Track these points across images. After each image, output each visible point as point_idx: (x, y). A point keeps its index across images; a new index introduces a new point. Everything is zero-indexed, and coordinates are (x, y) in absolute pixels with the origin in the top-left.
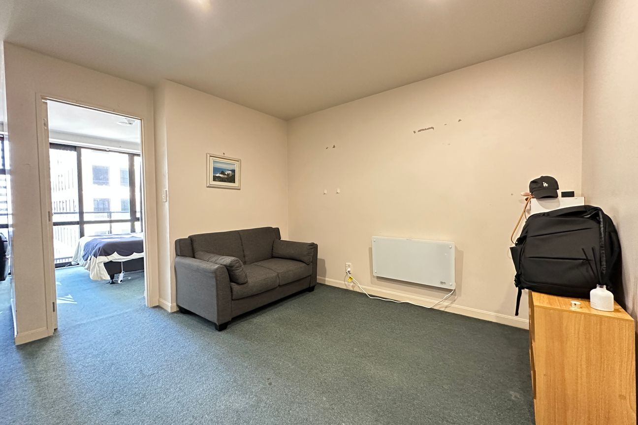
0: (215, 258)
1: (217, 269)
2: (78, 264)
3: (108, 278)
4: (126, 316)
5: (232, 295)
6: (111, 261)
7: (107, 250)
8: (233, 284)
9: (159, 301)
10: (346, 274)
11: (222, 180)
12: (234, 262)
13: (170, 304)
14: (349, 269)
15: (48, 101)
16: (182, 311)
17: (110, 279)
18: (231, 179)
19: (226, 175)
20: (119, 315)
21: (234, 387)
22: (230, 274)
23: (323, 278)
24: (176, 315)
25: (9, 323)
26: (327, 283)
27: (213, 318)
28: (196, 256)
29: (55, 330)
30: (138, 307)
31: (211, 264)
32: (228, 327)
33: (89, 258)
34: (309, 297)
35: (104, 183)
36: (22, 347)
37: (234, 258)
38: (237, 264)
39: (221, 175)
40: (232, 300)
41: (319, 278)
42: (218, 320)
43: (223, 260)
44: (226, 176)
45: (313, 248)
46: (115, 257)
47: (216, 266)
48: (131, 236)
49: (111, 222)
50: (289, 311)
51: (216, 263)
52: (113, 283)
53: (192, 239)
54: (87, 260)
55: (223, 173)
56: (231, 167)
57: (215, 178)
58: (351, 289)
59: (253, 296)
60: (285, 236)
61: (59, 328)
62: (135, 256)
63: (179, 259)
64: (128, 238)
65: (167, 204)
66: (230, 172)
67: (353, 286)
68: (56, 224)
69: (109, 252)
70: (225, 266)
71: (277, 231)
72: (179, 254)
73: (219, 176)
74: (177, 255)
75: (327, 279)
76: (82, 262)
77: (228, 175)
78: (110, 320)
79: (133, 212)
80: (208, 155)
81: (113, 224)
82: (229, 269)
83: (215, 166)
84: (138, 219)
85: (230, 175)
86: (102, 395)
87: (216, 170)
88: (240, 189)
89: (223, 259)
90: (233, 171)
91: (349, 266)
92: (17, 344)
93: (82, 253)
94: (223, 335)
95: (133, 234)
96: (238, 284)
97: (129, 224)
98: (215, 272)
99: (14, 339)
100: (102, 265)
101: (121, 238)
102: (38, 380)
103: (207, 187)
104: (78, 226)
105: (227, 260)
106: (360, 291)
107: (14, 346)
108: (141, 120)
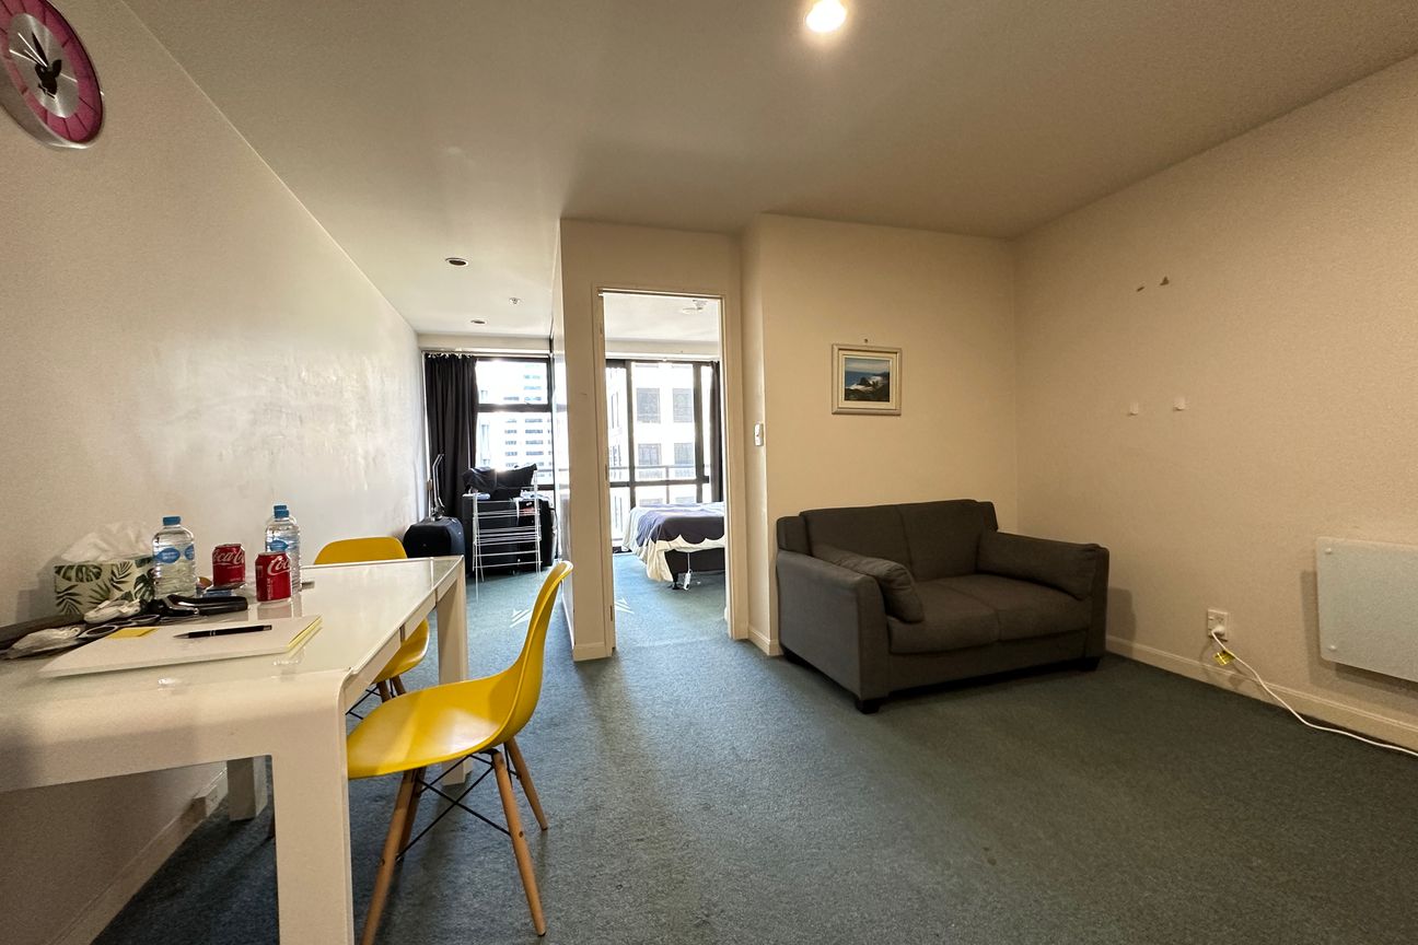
0: (853, 560)
1: (859, 584)
2: (630, 551)
3: (670, 578)
4: (700, 647)
5: (890, 644)
6: (674, 550)
7: (668, 530)
8: (893, 619)
9: (749, 632)
10: (1206, 640)
11: (861, 396)
12: (897, 573)
13: (767, 640)
14: (1220, 629)
15: (604, 294)
16: (789, 656)
17: (672, 580)
18: (882, 393)
19: (870, 385)
20: (692, 644)
21: (905, 838)
22: (887, 599)
23: (1125, 642)
24: (778, 662)
25: (562, 628)
26: (1136, 657)
27: (852, 682)
28: (814, 552)
29: (614, 649)
30: (719, 636)
31: (847, 571)
32: (882, 708)
33: (645, 543)
34: (1085, 684)
35: (652, 417)
36: (581, 666)
37: (893, 564)
38: (902, 577)
39: (860, 387)
40: (890, 653)
41: (1113, 641)
42: (862, 689)
43: (871, 566)
44: (869, 388)
45: (1096, 559)
46: (680, 543)
47: (858, 577)
48: (699, 508)
49: (668, 483)
50: (1027, 705)
51: (857, 571)
52: (676, 588)
53: (806, 517)
54: (642, 545)
55: (864, 382)
56: (881, 368)
57: (849, 395)
58: (1227, 686)
59: (933, 653)
60: (1007, 523)
61: (618, 648)
62: (708, 544)
63: (785, 556)
64: (695, 512)
65: (763, 450)
66: (879, 378)
67: (1232, 679)
68: (614, 485)
69: (672, 534)
70: (876, 578)
71: (987, 511)
72: (784, 545)
73: (857, 390)
74: (780, 547)
75: (1137, 645)
76: (635, 548)
77: (875, 384)
78: (680, 649)
79: (700, 466)
80: (836, 348)
81: (671, 487)
82: (885, 585)
83: (849, 370)
84: (706, 480)
85: (880, 385)
86: (683, 771)
87: (850, 376)
88: (899, 415)
89: (871, 562)
90: (886, 376)
91: (1220, 620)
92: (575, 659)
93: (635, 534)
94: (869, 722)
95: (702, 506)
96: (903, 620)
97: (694, 487)
98: (856, 588)
99: (571, 652)
100: (663, 555)
101: (685, 511)
102: (602, 719)
103: (834, 414)
104: (627, 489)
105: (882, 566)
106: (1261, 698)
107: (572, 662)
108: (721, 299)
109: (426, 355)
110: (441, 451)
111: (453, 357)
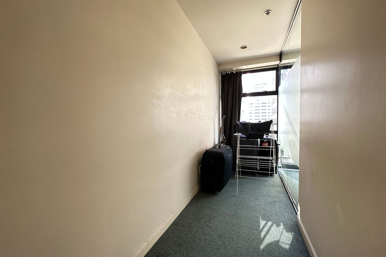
109: (222, 74)
110: (226, 114)
111: (232, 73)
